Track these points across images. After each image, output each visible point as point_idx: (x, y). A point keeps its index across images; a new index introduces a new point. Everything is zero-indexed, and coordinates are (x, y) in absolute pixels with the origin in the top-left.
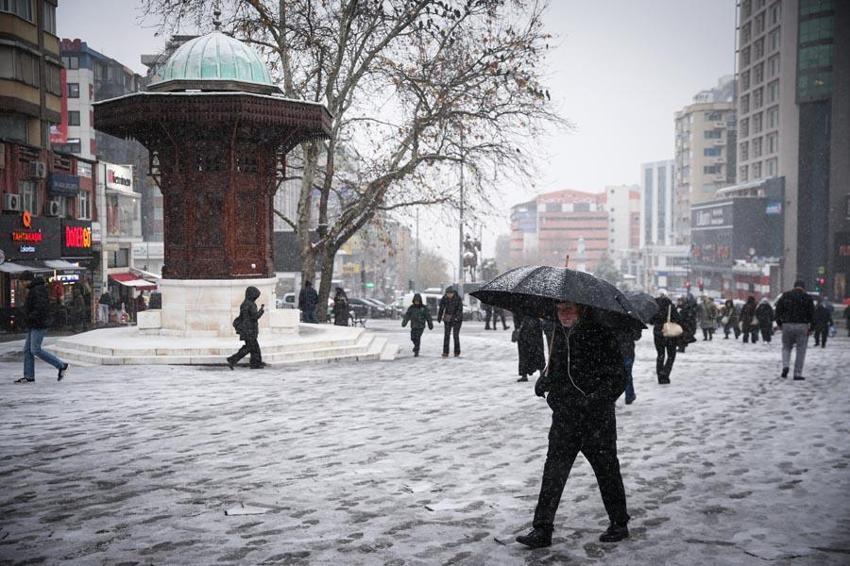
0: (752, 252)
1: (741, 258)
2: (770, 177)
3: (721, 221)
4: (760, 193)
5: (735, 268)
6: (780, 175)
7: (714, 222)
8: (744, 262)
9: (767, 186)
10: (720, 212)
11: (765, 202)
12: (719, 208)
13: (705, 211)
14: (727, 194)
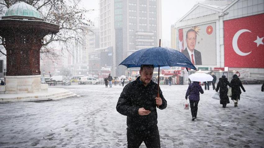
0: (106, 65)
1: (103, 67)
2: (109, 47)
3: (97, 57)
4: (106, 50)
5: (101, 69)
6: (111, 46)
7: (95, 58)
8: (104, 68)
9: (108, 48)
10: (97, 55)
11: (108, 53)
12: (96, 54)
13: (93, 55)
14: (97, 50)
